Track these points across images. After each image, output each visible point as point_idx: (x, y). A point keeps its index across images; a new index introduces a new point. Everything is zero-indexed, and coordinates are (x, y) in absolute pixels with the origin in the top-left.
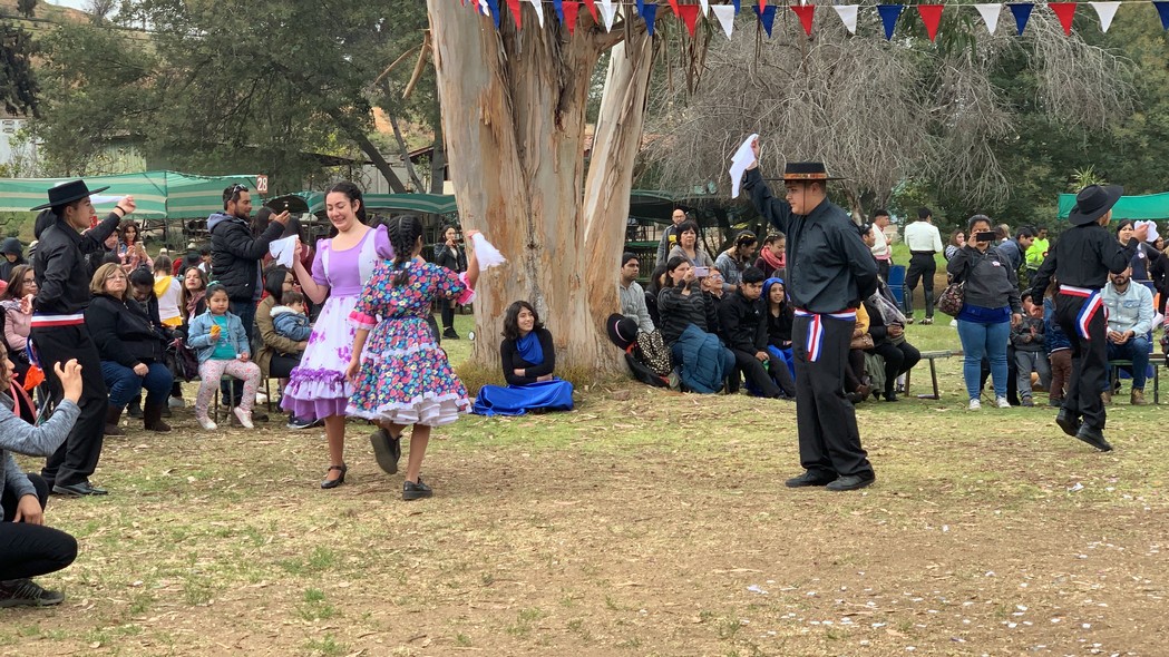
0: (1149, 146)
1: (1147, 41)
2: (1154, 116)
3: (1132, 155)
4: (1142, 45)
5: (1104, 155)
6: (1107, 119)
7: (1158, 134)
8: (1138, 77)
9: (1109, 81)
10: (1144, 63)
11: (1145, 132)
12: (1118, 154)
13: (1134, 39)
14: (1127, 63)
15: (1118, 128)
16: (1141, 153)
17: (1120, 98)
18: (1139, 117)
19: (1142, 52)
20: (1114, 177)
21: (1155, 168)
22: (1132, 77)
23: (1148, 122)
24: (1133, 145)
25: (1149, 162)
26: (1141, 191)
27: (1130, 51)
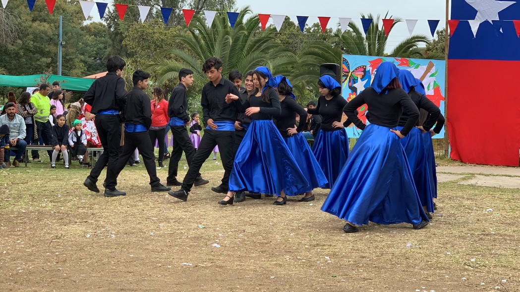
0: (24, 54)
1: (23, 8)
2: (26, 41)
3: (17, 58)
4: (21, 10)
5: (4, 57)
6: (6, 41)
7: (28, 50)
8: (20, 24)
9: (7, 24)
10: (22, 18)
11: (22, 48)
12: (11, 57)
13: (18, 7)
14: (15, 16)
15: (10, 46)
16: (21, 57)
17: (12, 32)
18: (19, 41)
19: (21, 13)
20: (8, 67)
21: (26, 64)
22: (17, 23)
23: (23, 44)
24: (17, 54)
25: (24, 62)
26: (19, 74)
27: (16, 12)
